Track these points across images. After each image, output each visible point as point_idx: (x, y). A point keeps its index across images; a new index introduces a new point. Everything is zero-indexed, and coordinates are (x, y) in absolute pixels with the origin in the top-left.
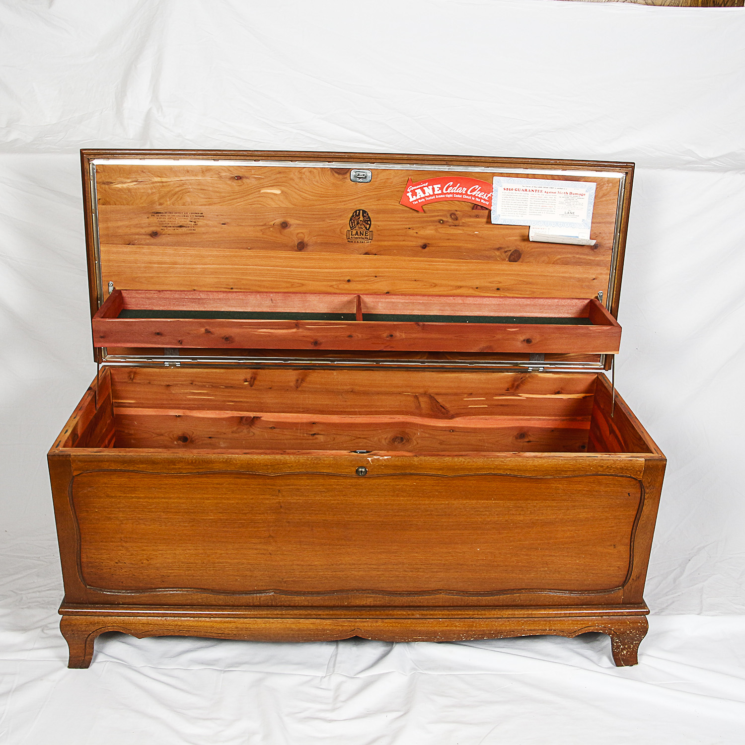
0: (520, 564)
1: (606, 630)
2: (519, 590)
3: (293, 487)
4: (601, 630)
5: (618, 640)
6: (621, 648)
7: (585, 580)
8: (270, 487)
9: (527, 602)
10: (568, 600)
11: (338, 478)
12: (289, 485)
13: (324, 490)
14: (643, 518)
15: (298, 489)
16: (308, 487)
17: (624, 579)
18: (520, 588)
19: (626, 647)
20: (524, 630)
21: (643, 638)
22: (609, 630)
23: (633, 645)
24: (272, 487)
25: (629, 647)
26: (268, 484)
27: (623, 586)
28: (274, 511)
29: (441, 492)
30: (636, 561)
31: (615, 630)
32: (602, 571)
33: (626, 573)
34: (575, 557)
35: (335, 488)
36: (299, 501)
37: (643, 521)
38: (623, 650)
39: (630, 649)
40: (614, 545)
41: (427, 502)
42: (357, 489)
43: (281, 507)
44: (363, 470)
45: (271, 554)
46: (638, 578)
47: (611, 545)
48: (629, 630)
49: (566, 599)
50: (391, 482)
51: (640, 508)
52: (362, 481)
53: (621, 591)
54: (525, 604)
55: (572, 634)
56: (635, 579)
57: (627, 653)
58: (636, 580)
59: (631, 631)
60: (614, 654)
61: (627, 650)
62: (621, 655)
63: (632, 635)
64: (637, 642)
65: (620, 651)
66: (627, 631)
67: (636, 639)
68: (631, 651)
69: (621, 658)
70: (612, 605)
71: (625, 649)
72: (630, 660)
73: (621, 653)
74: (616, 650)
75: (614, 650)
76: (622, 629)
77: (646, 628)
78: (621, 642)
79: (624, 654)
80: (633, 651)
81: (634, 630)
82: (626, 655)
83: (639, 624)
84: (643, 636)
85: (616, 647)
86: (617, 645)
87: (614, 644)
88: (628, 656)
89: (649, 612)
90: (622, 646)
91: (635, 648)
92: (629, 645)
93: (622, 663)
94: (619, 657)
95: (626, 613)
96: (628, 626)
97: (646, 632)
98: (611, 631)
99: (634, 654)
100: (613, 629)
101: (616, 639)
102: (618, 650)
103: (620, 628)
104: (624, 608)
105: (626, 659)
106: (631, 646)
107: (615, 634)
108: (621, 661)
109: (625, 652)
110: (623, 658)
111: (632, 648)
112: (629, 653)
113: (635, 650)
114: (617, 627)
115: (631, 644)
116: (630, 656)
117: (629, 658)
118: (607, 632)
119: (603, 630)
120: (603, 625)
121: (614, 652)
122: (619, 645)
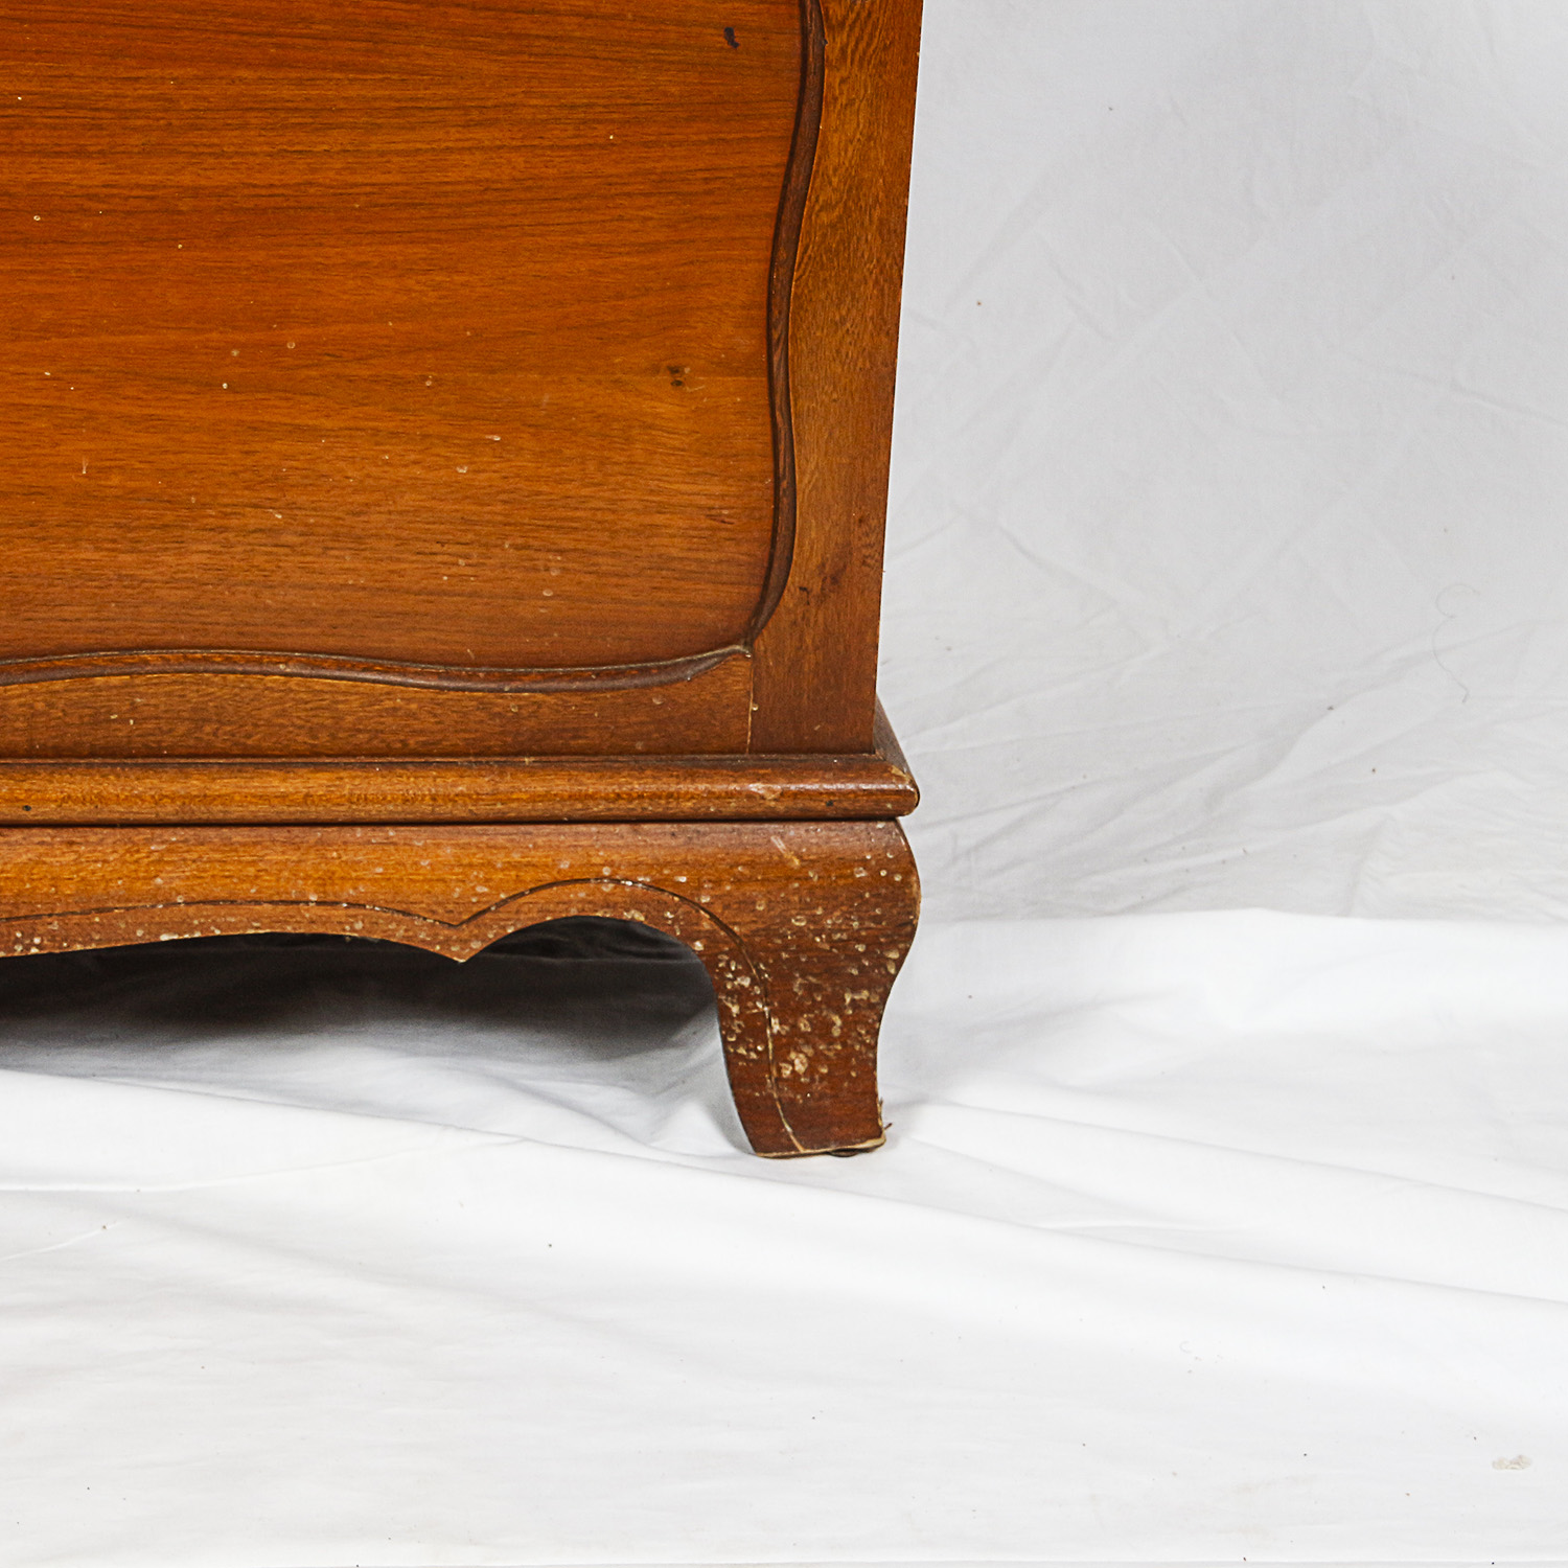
0: (115, 480)
1: (666, 906)
2: (125, 652)
4: (636, 904)
5: (746, 982)
6: (777, 1037)
7: (520, 597)
9: (182, 729)
10: (429, 723)
14: (826, 192)
17: (755, 591)
18: (129, 638)
19: (804, 1026)
20: (169, 904)
21: (899, 964)
22: (685, 908)
23: (840, 1011)
25: (823, 1029)
27: (749, 635)
30: (811, 468)
31: (718, 910)
32: (614, 533)
33: (761, 553)
34: (445, 439)
37: (828, 207)
38: (785, 1045)
39: (831, 1041)
40: (674, 370)
46: (835, 580)
47: (655, 370)
48: (805, 907)
49: (412, 715)
51: (805, 130)
53: (742, 668)
54: (168, 740)
55: (466, 932)
56: (816, 588)
57: (811, 1070)
58: (823, 597)
59: (814, 915)
60: (737, 1072)
61: (809, 1051)
62: (777, 1080)
63: (827, 947)
64: (865, 998)
65: (771, 1052)
66: (794, 912)
67: (855, 972)
68: (834, 1058)
69: (780, 1100)
70: (693, 753)
71: (801, 1041)
72: (837, 1113)
73: (779, 1070)
74: (742, 1051)
75: (735, 1045)
76: (759, 902)
77: (903, 900)
78: (766, 996)
79: (793, 1072)
80: (848, 1059)
81: (835, 908)
82: (808, 1080)
83: (861, 872)
84: (894, 955)
85: (739, 1026)
86: (748, 1012)
87: (730, 1005)
88: (818, 1087)
89: (916, 796)
90: (777, 1021)
91: (860, 1034)
92: (821, 1012)
93: (789, 1129)
94: (769, 1091)
95: (775, 800)
96: (796, 885)
97: (909, 929)
98: (697, 911)
99: (854, 1074)
100: (705, 900)
101: (733, 968)
102: (759, 1048)
103: (749, 897)
104: (762, 772)
105: (812, 1104)
106: (834, 1024)
107: (722, 933)
108: (783, 1120)
109: (797, 1062)
110: (790, 1098)
111: (843, 1038)
112: (822, 1066)
113: (857, 1047)
114: (728, 888)
115: (829, 1007)
116: (832, 1088)
117: (827, 1102)
118: (670, 922)
119: (645, 907)
120: (645, 875)
121: (734, 1061)
122: (755, 1011)
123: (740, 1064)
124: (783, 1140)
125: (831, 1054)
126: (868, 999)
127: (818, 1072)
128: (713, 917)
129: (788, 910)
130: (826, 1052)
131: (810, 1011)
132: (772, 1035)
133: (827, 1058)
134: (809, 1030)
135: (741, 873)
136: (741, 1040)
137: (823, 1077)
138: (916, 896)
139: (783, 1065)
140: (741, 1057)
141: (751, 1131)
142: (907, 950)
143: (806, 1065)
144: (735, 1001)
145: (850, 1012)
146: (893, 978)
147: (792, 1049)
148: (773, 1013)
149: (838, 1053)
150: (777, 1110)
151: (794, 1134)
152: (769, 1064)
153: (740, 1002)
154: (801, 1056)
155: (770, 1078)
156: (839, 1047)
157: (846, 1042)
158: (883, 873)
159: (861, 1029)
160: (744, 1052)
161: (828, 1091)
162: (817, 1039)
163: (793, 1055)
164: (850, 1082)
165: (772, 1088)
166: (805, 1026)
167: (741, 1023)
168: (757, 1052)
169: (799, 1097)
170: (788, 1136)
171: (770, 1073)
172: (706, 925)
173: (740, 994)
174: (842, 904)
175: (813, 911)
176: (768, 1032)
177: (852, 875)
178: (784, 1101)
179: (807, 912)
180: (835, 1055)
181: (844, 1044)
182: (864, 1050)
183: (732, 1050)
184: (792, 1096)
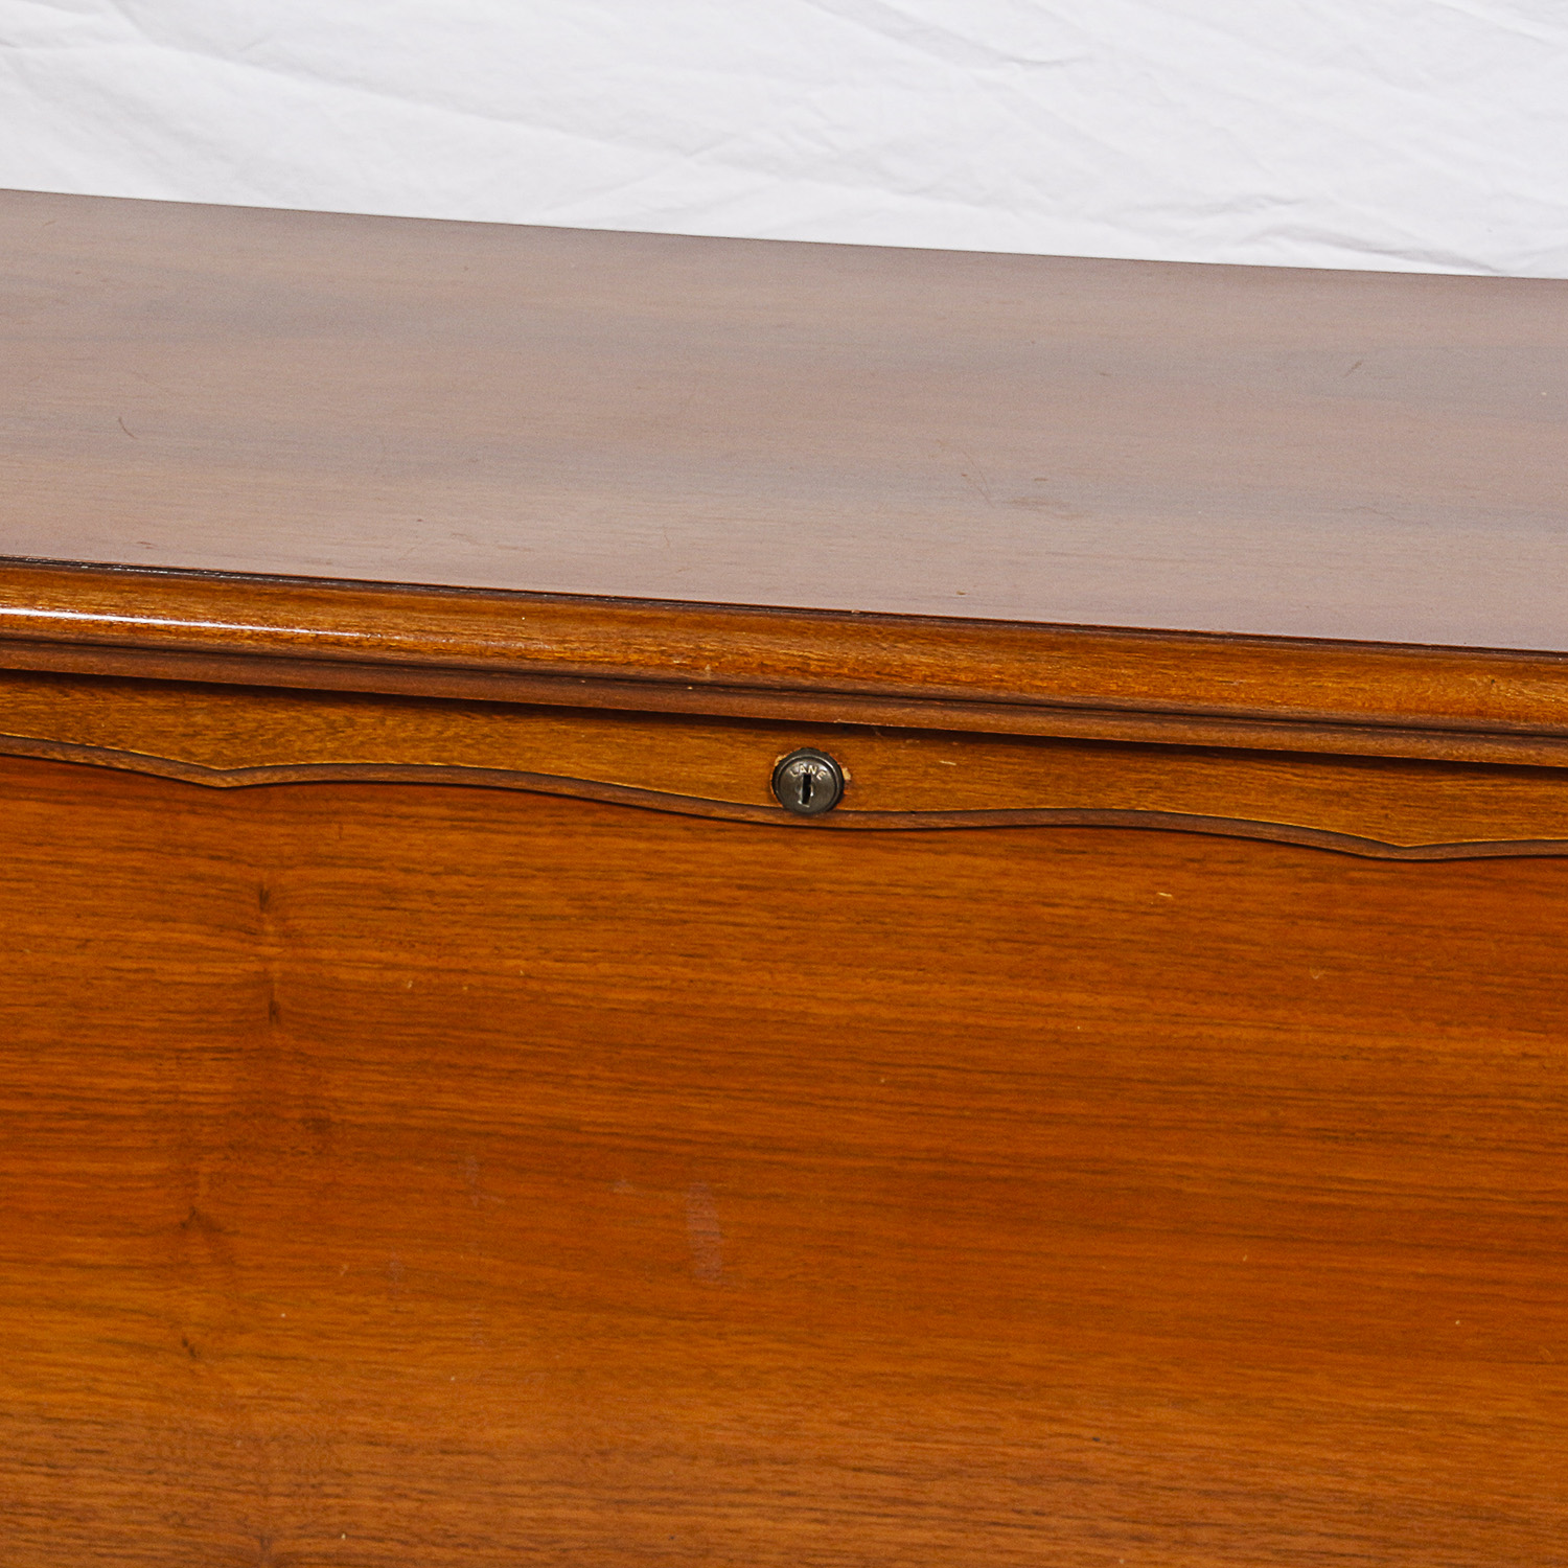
3: (361, 876)
8: (202, 867)
11: (658, 825)
12: (330, 861)
13: (560, 906)
15: (391, 892)
16: (455, 882)
24: (217, 869)
26: (193, 849)
28: (227, 1041)
29: (1342, 968)
35: (630, 898)
36: (390, 976)
41: (1248, 1035)
42: (774, 910)
43: (274, 1011)
44: (822, 772)
45: (193, 1353)
50: (1005, 874)
52: (816, 856)
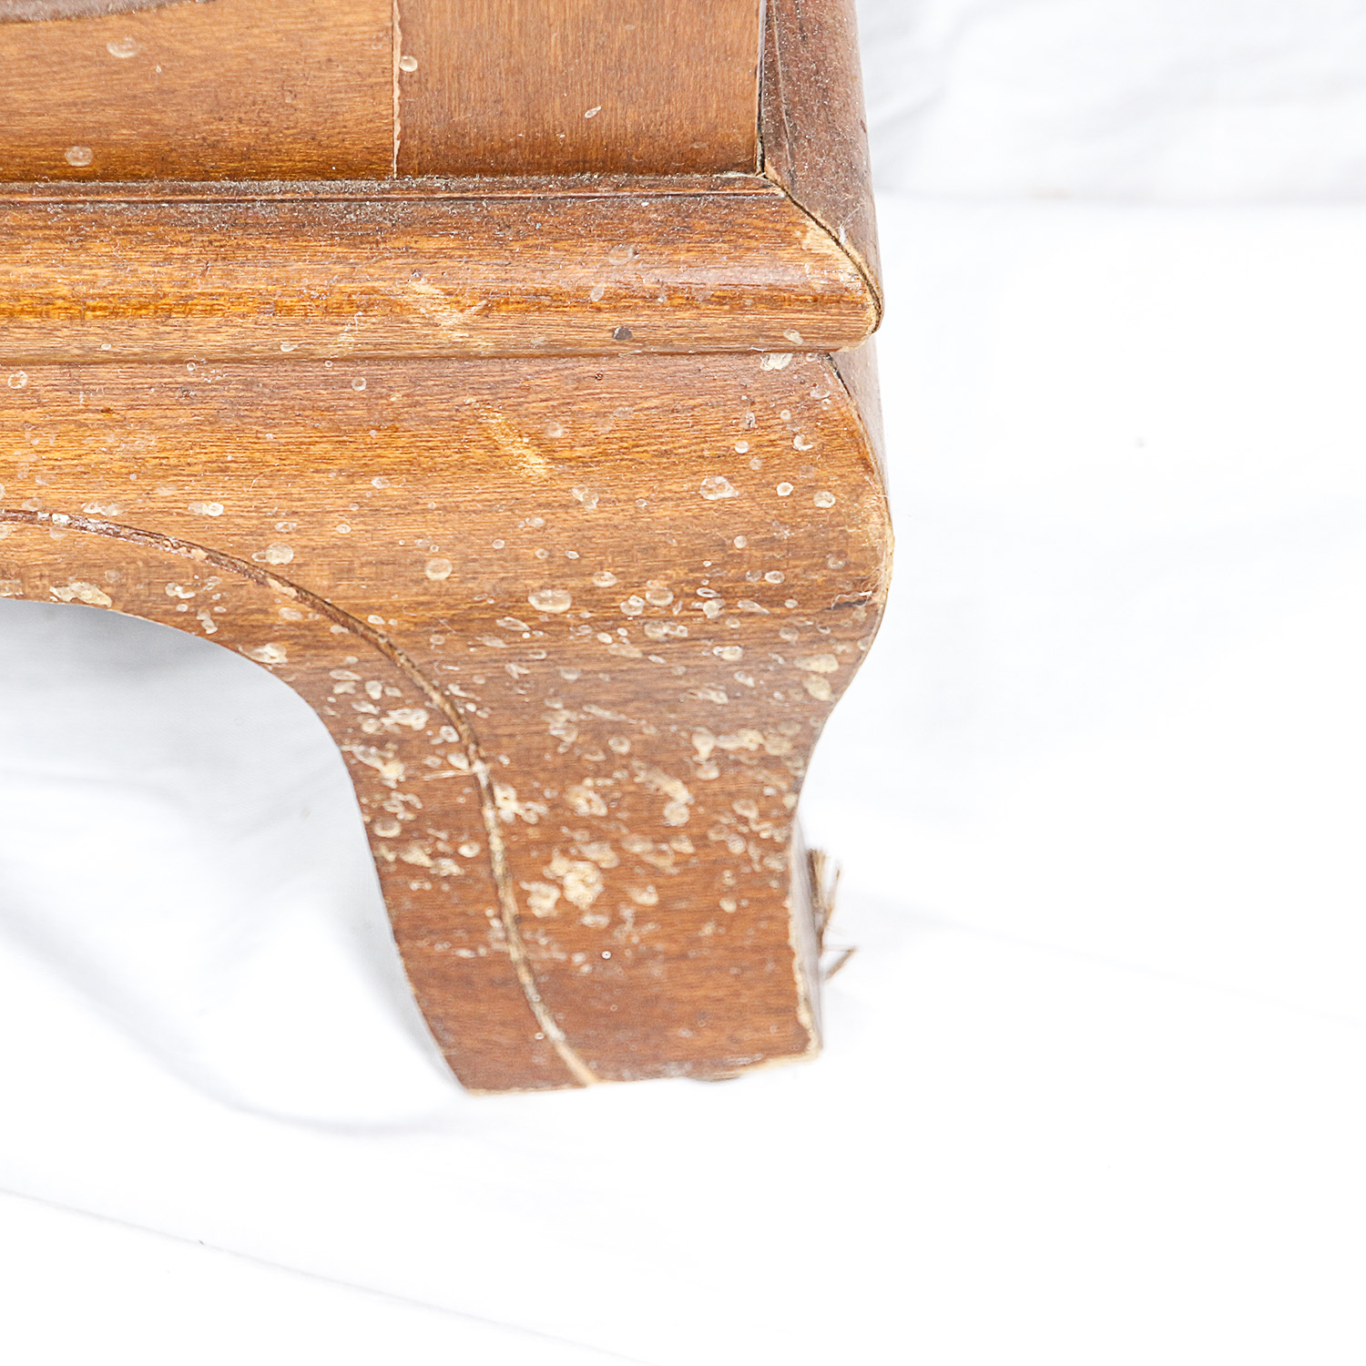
4: (82, 569)
5: (416, 720)
6: (512, 829)
19: (586, 803)
21: (839, 684)
23: (683, 770)
25: (638, 810)
31: (319, 580)
38: (537, 843)
39: (663, 834)
48: (566, 571)
57: (611, 898)
59: (592, 590)
60: (408, 905)
61: (608, 858)
62: (518, 919)
63: (636, 653)
64: (753, 747)
65: (498, 857)
66: (536, 584)
67: (720, 698)
68: (674, 871)
69: (528, 964)
70: (234, 175)
71: (579, 835)
72: (685, 994)
73: (522, 897)
74: (417, 856)
75: (399, 843)
76: (432, 563)
77: (840, 554)
78: (476, 742)
79: (562, 902)
80: (713, 869)
81: (650, 572)
82: (603, 921)
83: (720, 486)
84: (825, 664)
85: (407, 805)
86: (427, 777)
87: (378, 764)
88: (628, 933)
89: (871, 313)
90: (511, 793)
91: (744, 820)
92: (633, 775)
93: (553, 1031)
94: (497, 946)
95: (466, 326)
96: (539, 521)
97: (860, 613)
98: (261, 583)
99: (728, 906)
100: (279, 556)
101: (376, 695)
102: (466, 851)
103: (406, 550)
104: (430, 245)
105: (617, 972)
106: (668, 798)
107: (336, 629)
108: (539, 1010)
109: (570, 880)
110: (557, 963)
111: (698, 831)
112: (643, 887)
113: (737, 847)
114: (344, 530)
115: (653, 763)
116: (671, 938)
117: (657, 970)
118: (183, 608)
119: (111, 575)
120: (107, 501)
121: (400, 879)
122: (450, 774)
123: (415, 886)
124: (538, 1060)
125: (665, 864)
126: (761, 746)
127: (630, 902)
128: (304, 594)
129: (516, 579)
130: (651, 859)
131: (598, 772)
132: (502, 824)
133: (654, 871)
134: (603, 811)
135: (382, 495)
136: (411, 833)
137: (641, 917)
138: (877, 542)
139: (533, 887)
140: (415, 871)
141: (450, 1039)
142: (860, 656)
143: (599, 888)
144: (390, 755)
145: (714, 774)
146: (823, 710)
147: (556, 852)
148: (499, 775)
149: (681, 860)
150: (521, 989)
151: (572, 1044)
152: (496, 887)
153: (402, 756)
154: (581, 866)
155: (500, 917)
156: (687, 847)
157: (705, 837)
158: (784, 489)
159: (747, 807)
160: (426, 862)
161: (660, 946)
162: (625, 831)
163: (559, 866)
164: (719, 924)
165: (507, 940)
166: (589, 801)
167: (411, 798)
168: (460, 860)
169: (578, 958)
170: (553, 1048)
171: (500, 905)
172: (289, 613)
173: (401, 742)
174: (669, 563)
175: (588, 581)
176: (489, 813)
177: (696, 494)
178: (537, 967)
179: (572, 583)
180: (676, 864)
181: (701, 841)
182: (754, 852)
183: (391, 857)
184: (562, 957)
